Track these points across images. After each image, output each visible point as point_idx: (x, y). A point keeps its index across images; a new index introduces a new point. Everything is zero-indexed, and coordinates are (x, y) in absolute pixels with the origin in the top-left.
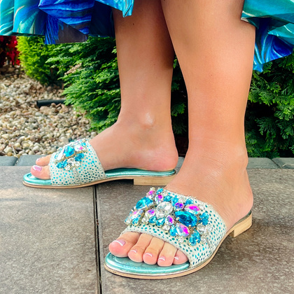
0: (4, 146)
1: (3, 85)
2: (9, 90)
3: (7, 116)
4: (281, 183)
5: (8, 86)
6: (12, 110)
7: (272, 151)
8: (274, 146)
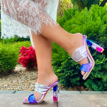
0: (34, 88)
1: (34, 73)
2: (35, 74)
3: (35, 81)
4: (104, 98)
5: (35, 73)
6: (36, 79)
7: (102, 90)
8: (102, 88)
